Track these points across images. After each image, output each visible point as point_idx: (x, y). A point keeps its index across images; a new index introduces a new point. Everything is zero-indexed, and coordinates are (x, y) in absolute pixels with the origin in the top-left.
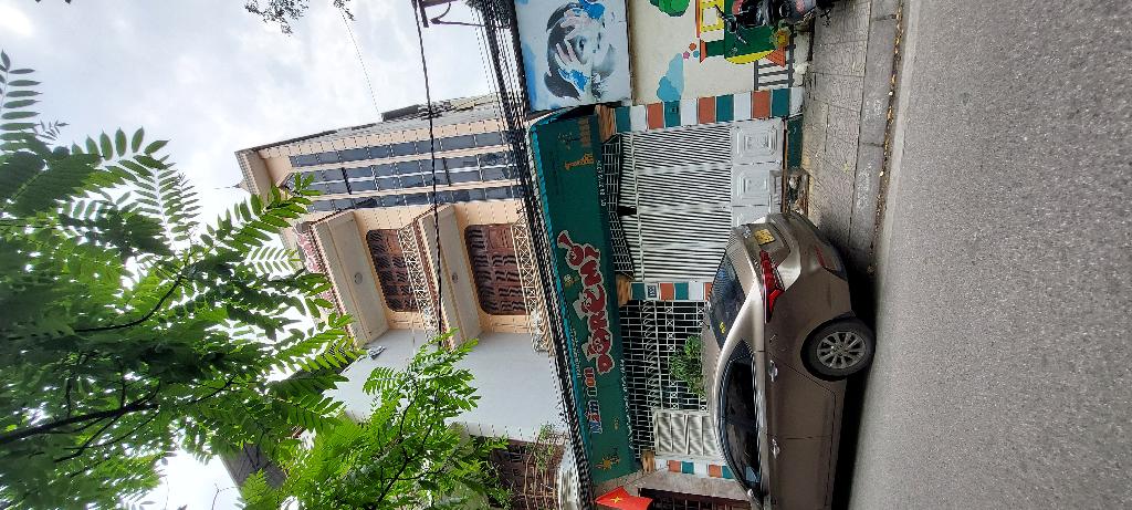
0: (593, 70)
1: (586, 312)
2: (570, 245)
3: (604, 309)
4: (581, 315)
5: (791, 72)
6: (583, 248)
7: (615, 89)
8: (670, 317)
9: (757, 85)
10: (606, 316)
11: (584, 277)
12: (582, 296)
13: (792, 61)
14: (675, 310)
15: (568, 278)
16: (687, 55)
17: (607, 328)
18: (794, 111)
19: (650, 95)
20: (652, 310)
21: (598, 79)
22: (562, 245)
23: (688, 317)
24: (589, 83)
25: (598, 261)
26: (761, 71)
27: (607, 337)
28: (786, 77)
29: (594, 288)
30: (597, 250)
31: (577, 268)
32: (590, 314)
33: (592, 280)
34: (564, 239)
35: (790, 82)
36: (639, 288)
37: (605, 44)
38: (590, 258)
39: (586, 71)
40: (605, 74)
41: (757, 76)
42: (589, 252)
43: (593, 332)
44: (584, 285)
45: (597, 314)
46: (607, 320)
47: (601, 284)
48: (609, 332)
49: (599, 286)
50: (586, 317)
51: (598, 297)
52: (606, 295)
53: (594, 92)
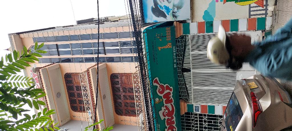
0: (174, 6)
1: (165, 116)
2: (159, 84)
3: (174, 116)
4: (162, 118)
5: (266, 10)
6: (165, 86)
7: (183, 14)
8: (205, 121)
9: (250, 15)
10: (174, 119)
11: (164, 100)
12: (163, 108)
13: (267, 5)
14: (208, 119)
15: (157, 99)
16: (217, 1)
18: (268, 28)
19: (200, 17)
20: (197, 118)
21: (176, 10)
22: (155, 84)
23: (214, 122)
24: (171, 12)
25: (171, 92)
26: (252, 9)
27: (174, 130)
28: (264, 12)
29: (169, 105)
30: (171, 88)
31: (162, 95)
32: (167, 118)
33: (168, 101)
34: (156, 81)
35: (266, 14)
36: (191, 107)
38: (168, 91)
39: (170, 6)
40: (179, 8)
41: (250, 11)
42: (168, 88)
43: (168, 126)
44: (164, 103)
45: (170, 118)
46: (175, 121)
47: (172, 103)
48: (175, 127)
49: (171, 105)
50: (165, 119)
51: (171, 109)
52: (175, 109)
53: (173, 16)
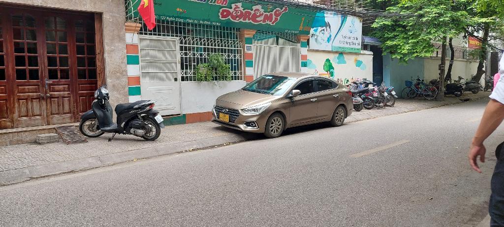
1: (255, 11)
2: (283, 12)
3: (251, 21)
4: (254, 8)
6: (279, 18)
7: (313, 44)
10: (247, 21)
11: (268, 14)
12: (262, 11)
16: (316, 70)
17: (241, 20)
21: (315, 37)
22: (284, 8)
25: (271, 23)
27: (238, 19)
29: (262, 18)
30: (274, 24)
31: (273, 13)
32: (253, 12)
34: (286, 9)
36: (249, 41)
37: (322, 41)
38: (274, 19)
39: (317, 33)
42: (276, 19)
43: (244, 12)
44: (265, 13)
45: (251, 16)
47: (261, 22)
48: (240, 20)
49: (261, 21)
50: (252, 10)
51: (257, 19)
52: (255, 23)
53: (313, 35)
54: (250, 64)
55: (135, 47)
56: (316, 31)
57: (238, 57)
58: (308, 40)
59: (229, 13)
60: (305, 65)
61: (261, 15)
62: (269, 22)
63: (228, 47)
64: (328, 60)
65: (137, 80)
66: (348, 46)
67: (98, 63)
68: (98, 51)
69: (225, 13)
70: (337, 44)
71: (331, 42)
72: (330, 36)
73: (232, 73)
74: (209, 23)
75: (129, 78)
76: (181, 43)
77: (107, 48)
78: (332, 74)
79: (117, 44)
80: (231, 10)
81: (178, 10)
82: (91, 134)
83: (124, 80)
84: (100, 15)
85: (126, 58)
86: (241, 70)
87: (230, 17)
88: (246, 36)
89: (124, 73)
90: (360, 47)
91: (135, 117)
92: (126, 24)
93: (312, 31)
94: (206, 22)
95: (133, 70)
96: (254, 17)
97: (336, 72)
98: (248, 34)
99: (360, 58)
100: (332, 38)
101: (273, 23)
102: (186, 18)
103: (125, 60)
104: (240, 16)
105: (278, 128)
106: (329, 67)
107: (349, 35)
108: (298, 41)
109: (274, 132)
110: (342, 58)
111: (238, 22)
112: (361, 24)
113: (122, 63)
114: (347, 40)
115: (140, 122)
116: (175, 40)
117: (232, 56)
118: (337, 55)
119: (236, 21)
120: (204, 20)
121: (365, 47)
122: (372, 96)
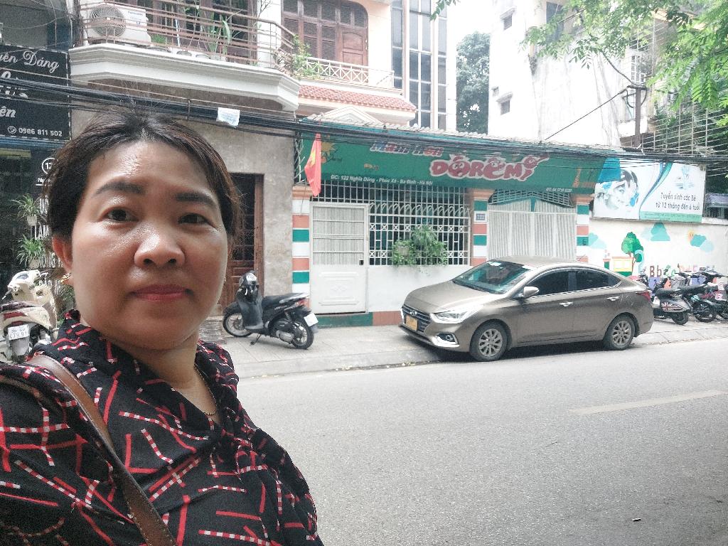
0: (610, 196)
1: (490, 161)
2: (539, 160)
3: (483, 176)
6: (533, 170)
10: (477, 177)
11: (514, 165)
12: (502, 160)
14: (461, 235)
16: (606, 251)
17: (467, 176)
19: (595, 229)
21: (606, 197)
25: (519, 179)
27: (460, 174)
29: (503, 171)
30: (525, 179)
31: (522, 162)
32: (486, 164)
34: (545, 156)
36: (482, 206)
37: (618, 204)
38: (524, 172)
39: (610, 191)
42: (528, 172)
43: (471, 164)
44: (508, 164)
45: (482, 170)
46: (473, 177)
47: (502, 178)
48: (464, 177)
49: (501, 176)
51: (495, 173)
52: (492, 180)
53: (600, 194)
54: (481, 241)
55: (304, 218)
56: (607, 187)
57: (461, 230)
58: (592, 203)
59: (445, 167)
60: (583, 242)
61: (500, 167)
62: (515, 178)
63: (446, 215)
64: (631, 235)
65: (306, 262)
66: (674, 211)
67: (256, 240)
68: (256, 224)
69: (439, 167)
70: (651, 207)
71: (637, 205)
72: (637, 195)
73: (451, 254)
74: (414, 182)
75: (294, 260)
76: (372, 211)
77: (266, 220)
78: (639, 258)
79: (280, 215)
80: (449, 163)
81: (366, 165)
82: (237, 332)
83: (288, 262)
84: (261, 177)
85: (291, 234)
86: (466, 249)
87: (447, 172)
88: (476, 199)
89: (287, 253)
90: (700, 212)
91: (281, 315)
92: (294, 188)
93: (599, 187)
94: (409, 182)
95: (300, 250)
96: (489, 170)
97: (646, 254)
98: (481, 195)
99: (700, 231)
100: (641, 198)
101: (522, 178)
102: (377, 177)
103: (290, 237)
104: (465, 171)
105: (496, 347)
106: (634, 247)
107: (676, 191)
108: (572, 204)
109: (488, 352)
110: (660, 229)
111: (461, 178)
112: (704, 173)
113: (286, 239)
114: (672, 201)
115: (286, 323)
116: (363, 207)
117: (451, 229)
118: (652, 226)
119: (458, 178)
120: (405, 179)
121: (712, 212)
122: (713, 300)
